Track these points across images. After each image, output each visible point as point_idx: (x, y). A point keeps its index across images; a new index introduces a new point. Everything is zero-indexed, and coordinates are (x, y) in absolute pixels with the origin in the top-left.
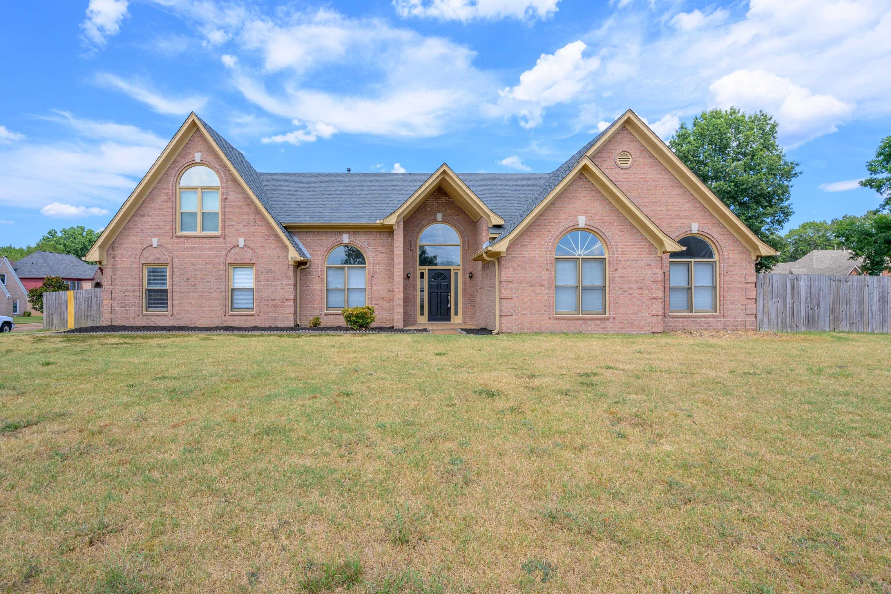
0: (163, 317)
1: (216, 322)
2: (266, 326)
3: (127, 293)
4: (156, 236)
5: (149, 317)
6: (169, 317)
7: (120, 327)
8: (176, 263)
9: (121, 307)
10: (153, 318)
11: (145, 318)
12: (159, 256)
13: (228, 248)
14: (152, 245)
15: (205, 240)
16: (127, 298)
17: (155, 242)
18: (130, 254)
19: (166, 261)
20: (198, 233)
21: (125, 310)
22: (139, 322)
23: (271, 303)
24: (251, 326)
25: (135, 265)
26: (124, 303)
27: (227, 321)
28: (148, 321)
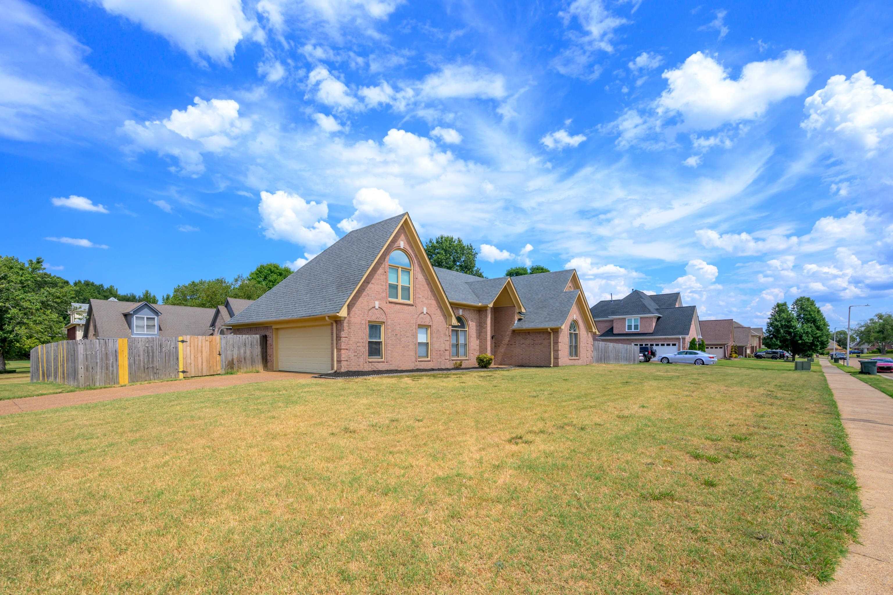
0: (381, 363)
1: (411, 367)
2: (437, 368)
3: (358, 344)
4: (377, 300)
5: (373, 363)
6: (386, 363)
7: (355, 372)
8: (389, 322)
9: (354, 356)
10: (375, 364)
11: (370, 364)
12: (378, 316)
13: (418, 314)
14: (374, 307)
15: (405, 307)
16: (358, 348)
17: (377, 304)
18: (361, 312)
19: (383, 320)
20: (400, 300)
21: (358, 358)
22: (367, 368)
23: (439, 353)
24: (429, 368)
25: (363, 322)
26: (356, 352)
27: (417, 365)
28: (372, 367)
